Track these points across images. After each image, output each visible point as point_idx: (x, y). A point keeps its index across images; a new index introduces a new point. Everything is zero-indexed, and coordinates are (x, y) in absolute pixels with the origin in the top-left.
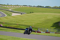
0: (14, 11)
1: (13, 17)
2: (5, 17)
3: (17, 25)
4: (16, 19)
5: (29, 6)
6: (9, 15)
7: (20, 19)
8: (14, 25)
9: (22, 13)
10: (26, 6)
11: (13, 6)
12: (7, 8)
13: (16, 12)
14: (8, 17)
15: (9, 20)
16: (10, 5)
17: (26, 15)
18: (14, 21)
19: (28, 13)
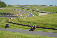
0: (41, 11)
1: (40, 17)
2: (33, 17)
3: (44, 24)
4: (43, 18)
5: (55, 6)
6: (37, 15)
7: (47, 19)
8: (41, 25)
9: (48, 13)
10: (52, 6)
11: (40, 6)
12: (34, 8)
13: (43, 12)
14: (36, 17)
15: (36, 20)
16: (37, 6)
17: (52, 15)
18: (41, 21)
19: (55, 13)
